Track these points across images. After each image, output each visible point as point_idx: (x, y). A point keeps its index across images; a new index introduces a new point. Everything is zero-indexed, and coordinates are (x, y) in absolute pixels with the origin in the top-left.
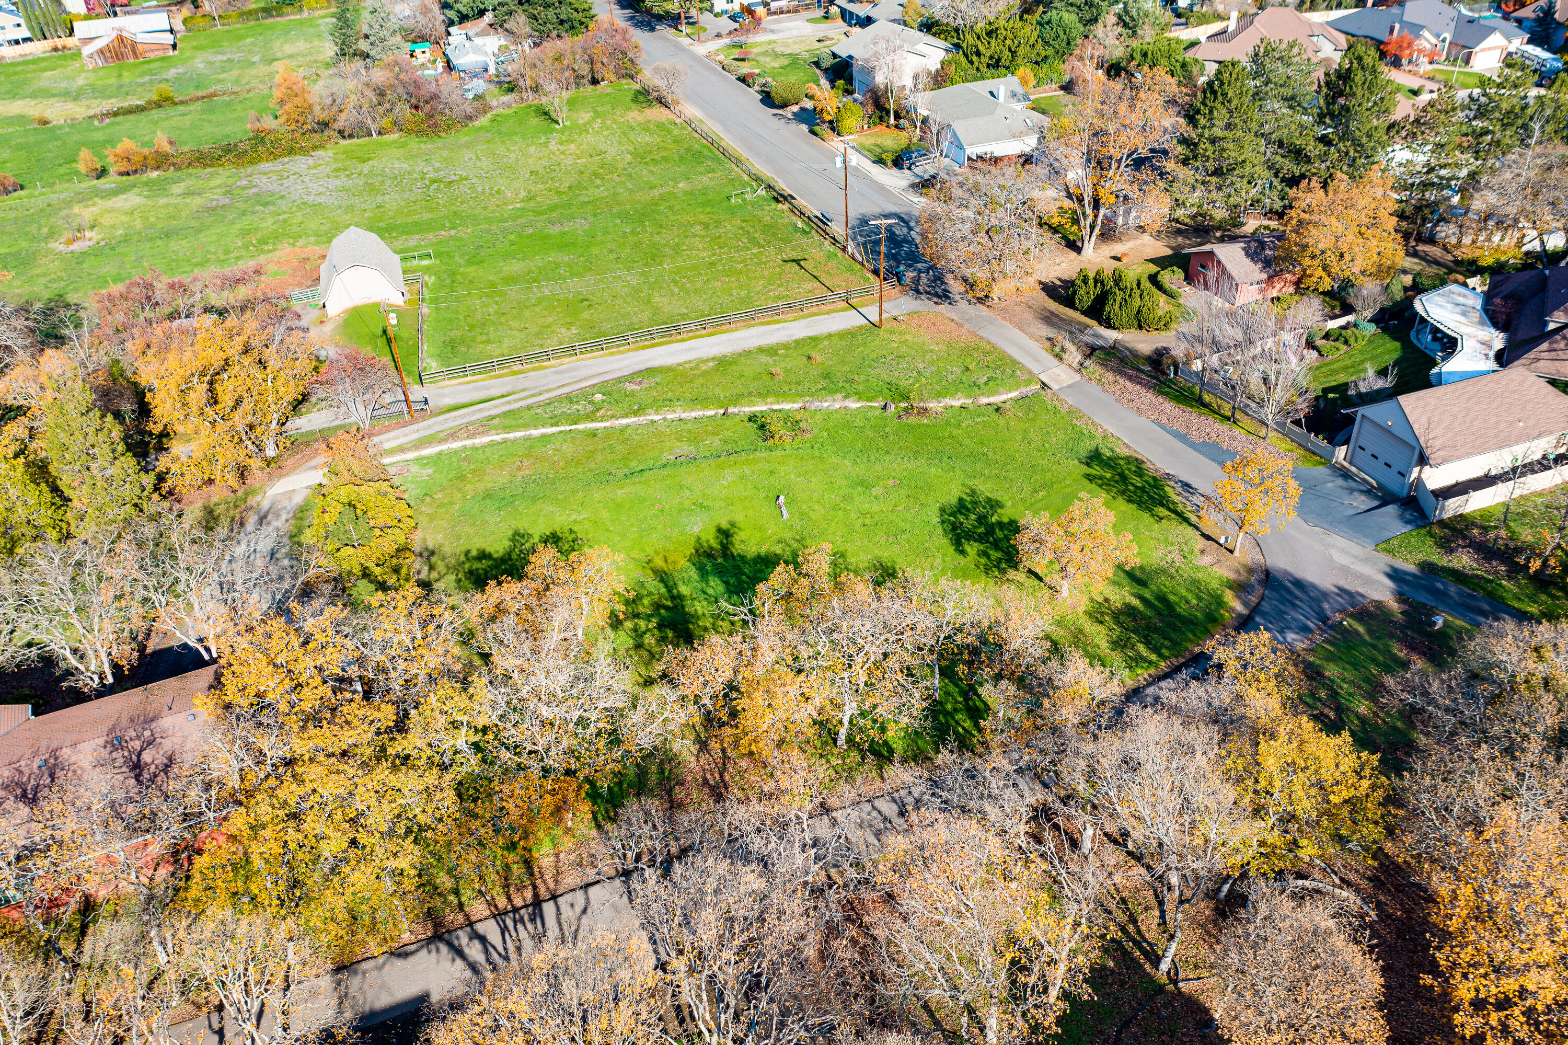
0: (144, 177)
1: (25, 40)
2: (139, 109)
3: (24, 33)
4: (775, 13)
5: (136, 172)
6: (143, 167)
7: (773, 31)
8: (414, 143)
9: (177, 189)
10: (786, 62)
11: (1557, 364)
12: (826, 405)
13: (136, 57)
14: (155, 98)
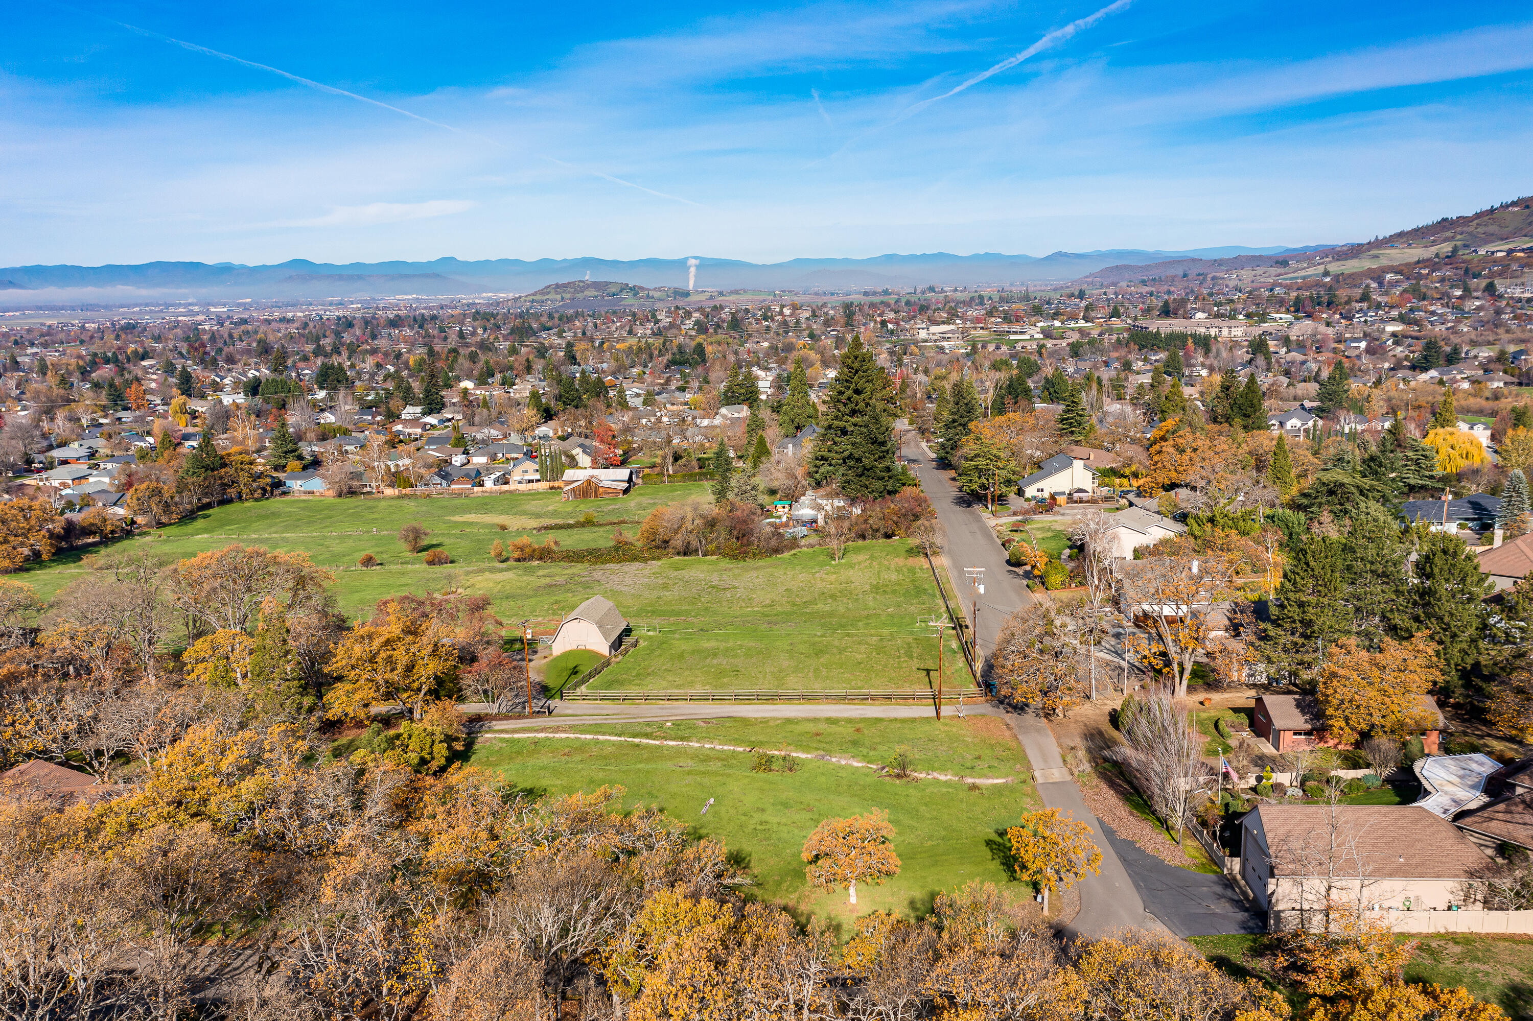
0: (527, 564)
1: (538, 481)
2: (569, 526)
3: (538, 477)
4: (1076, 502)
5: (525, 559)
6: (531, 558)
7: (1063, 514)
8: (725, 563)
9: (541, 573)
10: (1050, 534)
11: (1510, 826)
12: (834, 760)
13: (596, 496)
14: (582, 520)
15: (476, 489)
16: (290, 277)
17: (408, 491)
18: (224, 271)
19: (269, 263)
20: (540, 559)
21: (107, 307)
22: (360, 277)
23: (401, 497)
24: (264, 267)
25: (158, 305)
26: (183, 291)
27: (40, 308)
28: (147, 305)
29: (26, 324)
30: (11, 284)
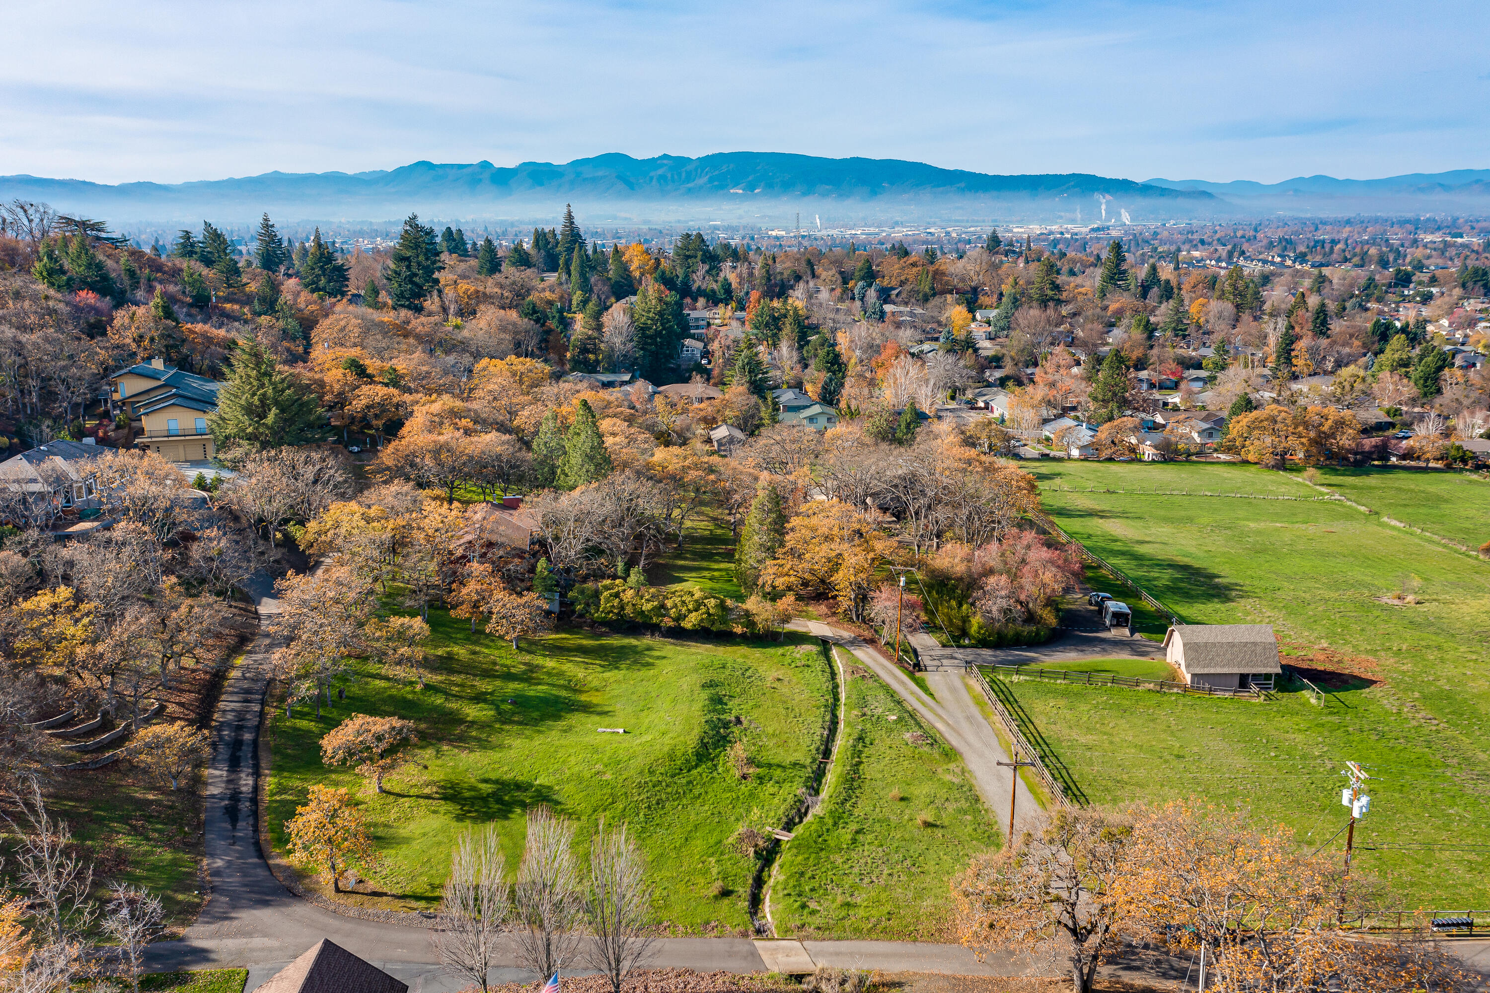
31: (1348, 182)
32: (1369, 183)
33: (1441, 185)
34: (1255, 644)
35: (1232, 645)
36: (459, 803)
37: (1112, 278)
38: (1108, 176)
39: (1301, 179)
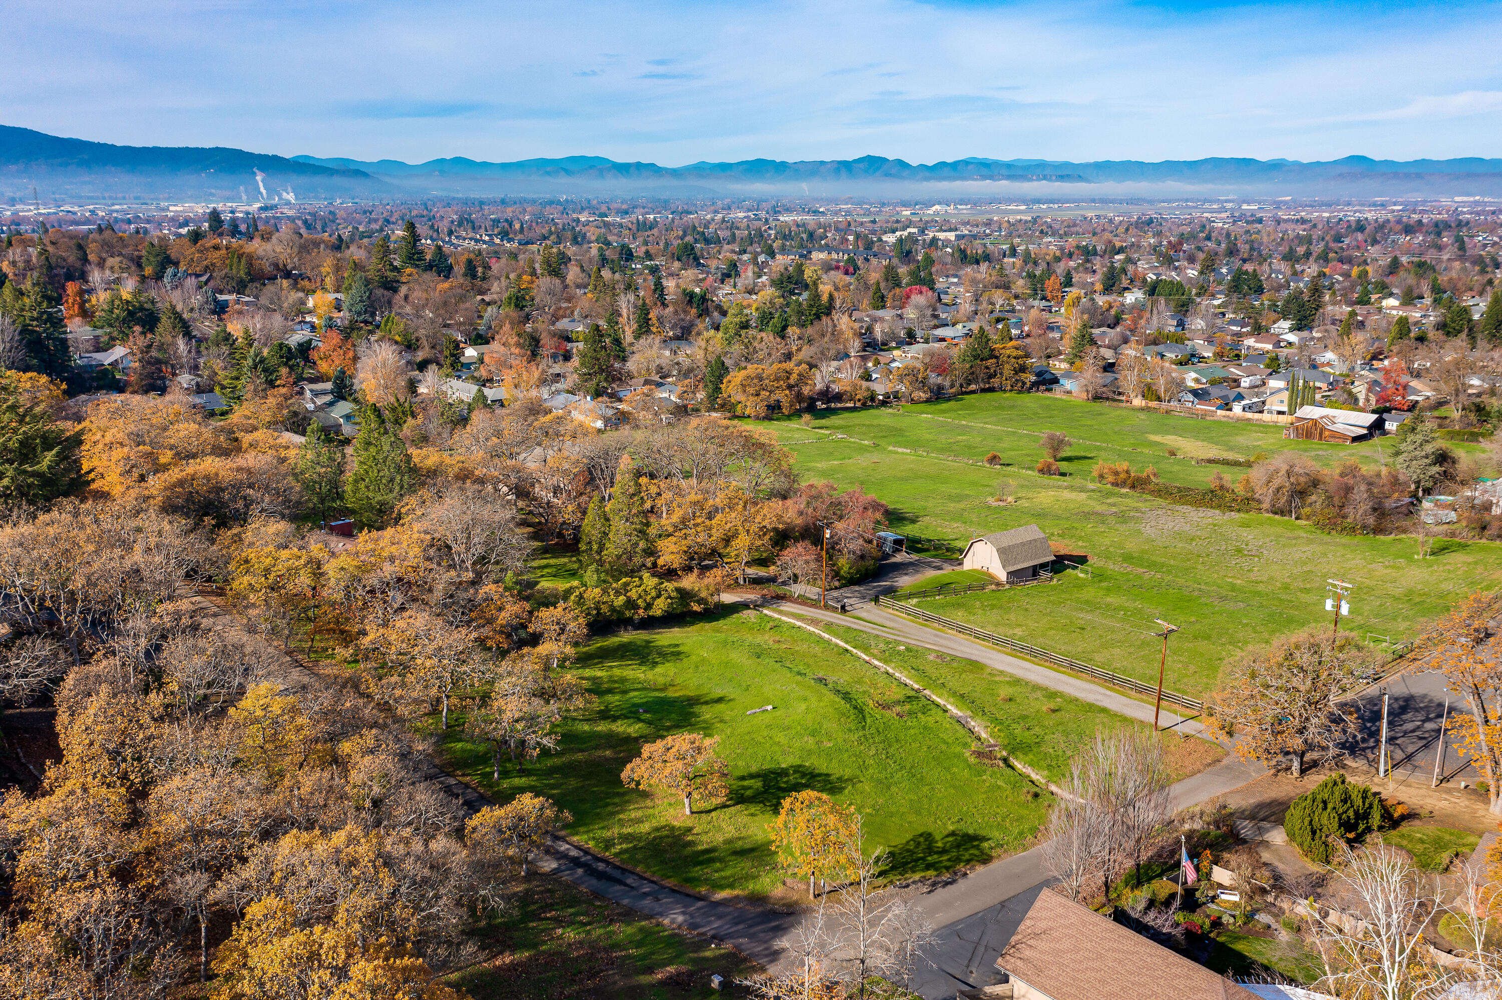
1: (1282, 413)
14: (1252, 459)
15: (1220, 412)
16: (1340, 175)
17: (1154, 404)
18: (1276, 167)
19: (1323, 159)
20: (1133, 487)
21: (1151, 202)
22: (1419, 176)
23: (1147, 409)
24: (1318, 163)
25: (1192, 201)
26: (1228, 187)
27: (1093, 201)
28: (1187, 200)
29: (1067, 215)
30: (1080, 178)
31: (485, 165)
32: (505, 166)
33: (564, 169)
34: (1035, 540)
35: (1023, 544)
36: (760, 802)
37: (410, 258)
38: (256, 151)
39: (443, 160)
